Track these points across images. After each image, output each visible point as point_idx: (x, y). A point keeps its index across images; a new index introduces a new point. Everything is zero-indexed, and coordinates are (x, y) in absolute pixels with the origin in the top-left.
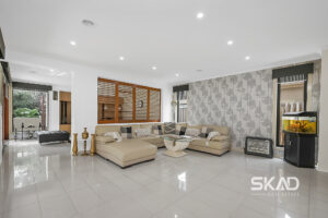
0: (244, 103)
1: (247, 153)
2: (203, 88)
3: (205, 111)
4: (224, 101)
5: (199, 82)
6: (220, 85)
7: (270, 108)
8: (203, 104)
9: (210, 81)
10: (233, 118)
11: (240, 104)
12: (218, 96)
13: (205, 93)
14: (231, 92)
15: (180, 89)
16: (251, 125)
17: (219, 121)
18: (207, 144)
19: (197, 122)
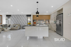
0: (23, 20)
1: (23, 29)
2: (14, 16)
3: (15, 21)
4: (19, 19)
5: (14, 15)
6: (18, 16)
7: (26, 21)
8: (15, 20)
9: (16, 15)
10: (21, 23)
11: (22, 20)
12: (18, 18)
13: (15, 18)
14: (20, 18)
15: (8, 16)
16: (24, 24)
17: (18, 23)
18: (15, 28)
19: (13, 24)
